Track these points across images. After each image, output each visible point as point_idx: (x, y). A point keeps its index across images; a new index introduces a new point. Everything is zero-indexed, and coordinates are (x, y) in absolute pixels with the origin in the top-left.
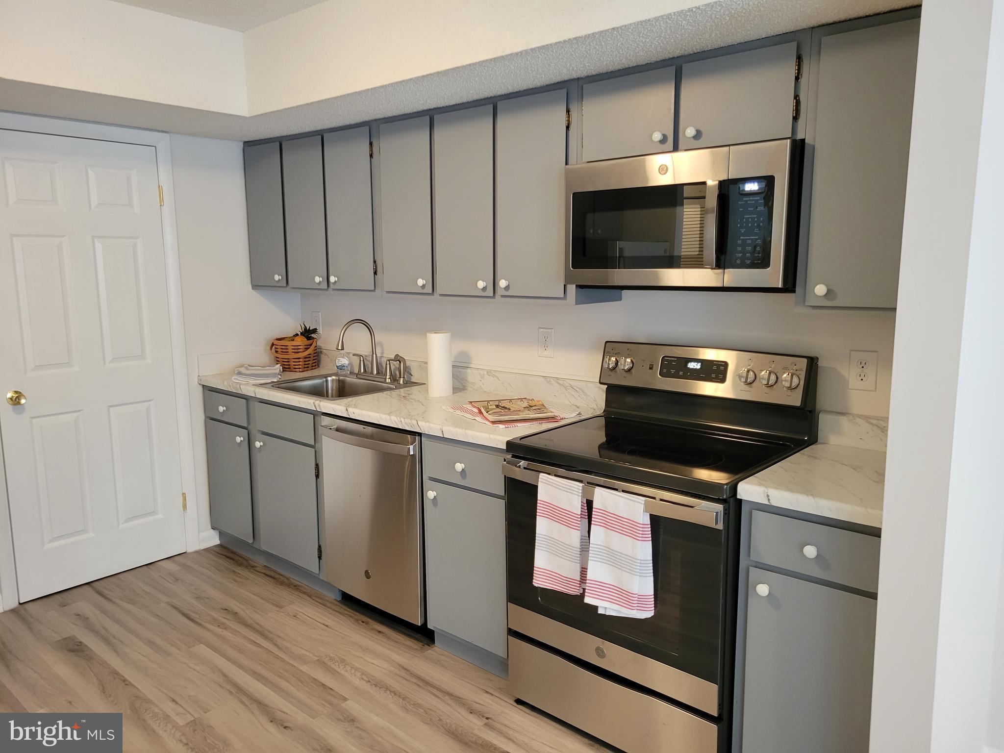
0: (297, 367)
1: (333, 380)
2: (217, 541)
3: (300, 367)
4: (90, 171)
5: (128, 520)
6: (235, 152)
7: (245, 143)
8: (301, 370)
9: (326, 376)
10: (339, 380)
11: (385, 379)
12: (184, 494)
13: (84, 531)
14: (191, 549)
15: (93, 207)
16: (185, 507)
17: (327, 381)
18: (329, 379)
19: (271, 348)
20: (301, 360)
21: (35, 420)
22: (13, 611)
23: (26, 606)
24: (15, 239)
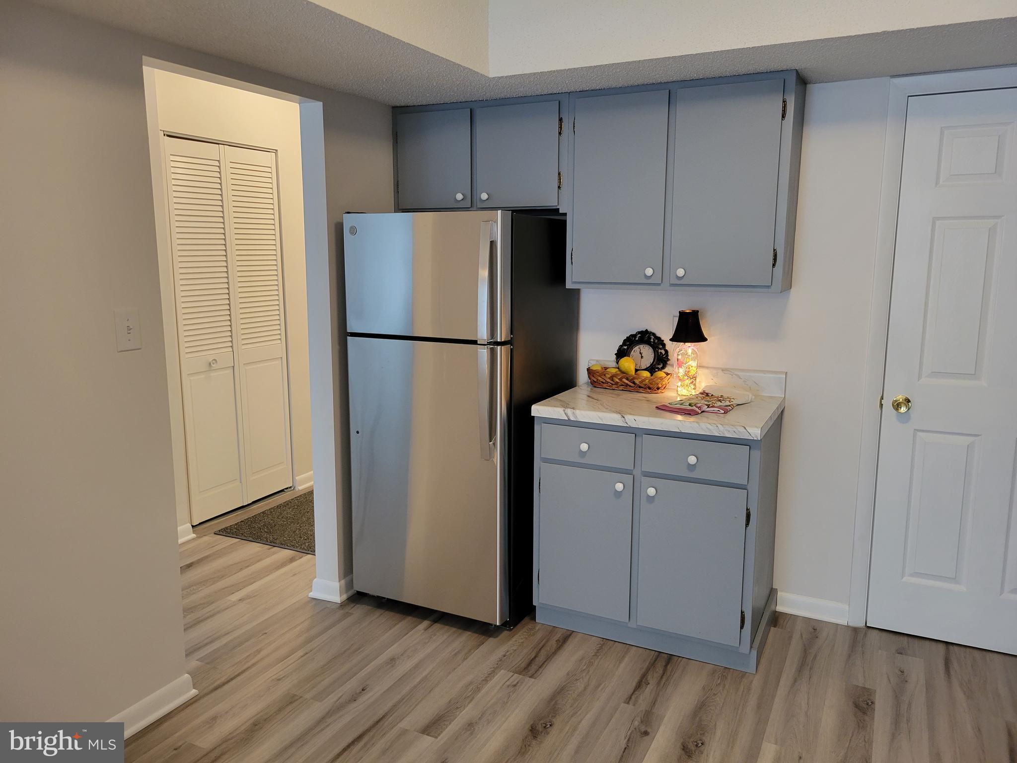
13: (954, 580)
21: (920, 434)
22: (855, 630)
23: (870, 631)
24: (938, 223)
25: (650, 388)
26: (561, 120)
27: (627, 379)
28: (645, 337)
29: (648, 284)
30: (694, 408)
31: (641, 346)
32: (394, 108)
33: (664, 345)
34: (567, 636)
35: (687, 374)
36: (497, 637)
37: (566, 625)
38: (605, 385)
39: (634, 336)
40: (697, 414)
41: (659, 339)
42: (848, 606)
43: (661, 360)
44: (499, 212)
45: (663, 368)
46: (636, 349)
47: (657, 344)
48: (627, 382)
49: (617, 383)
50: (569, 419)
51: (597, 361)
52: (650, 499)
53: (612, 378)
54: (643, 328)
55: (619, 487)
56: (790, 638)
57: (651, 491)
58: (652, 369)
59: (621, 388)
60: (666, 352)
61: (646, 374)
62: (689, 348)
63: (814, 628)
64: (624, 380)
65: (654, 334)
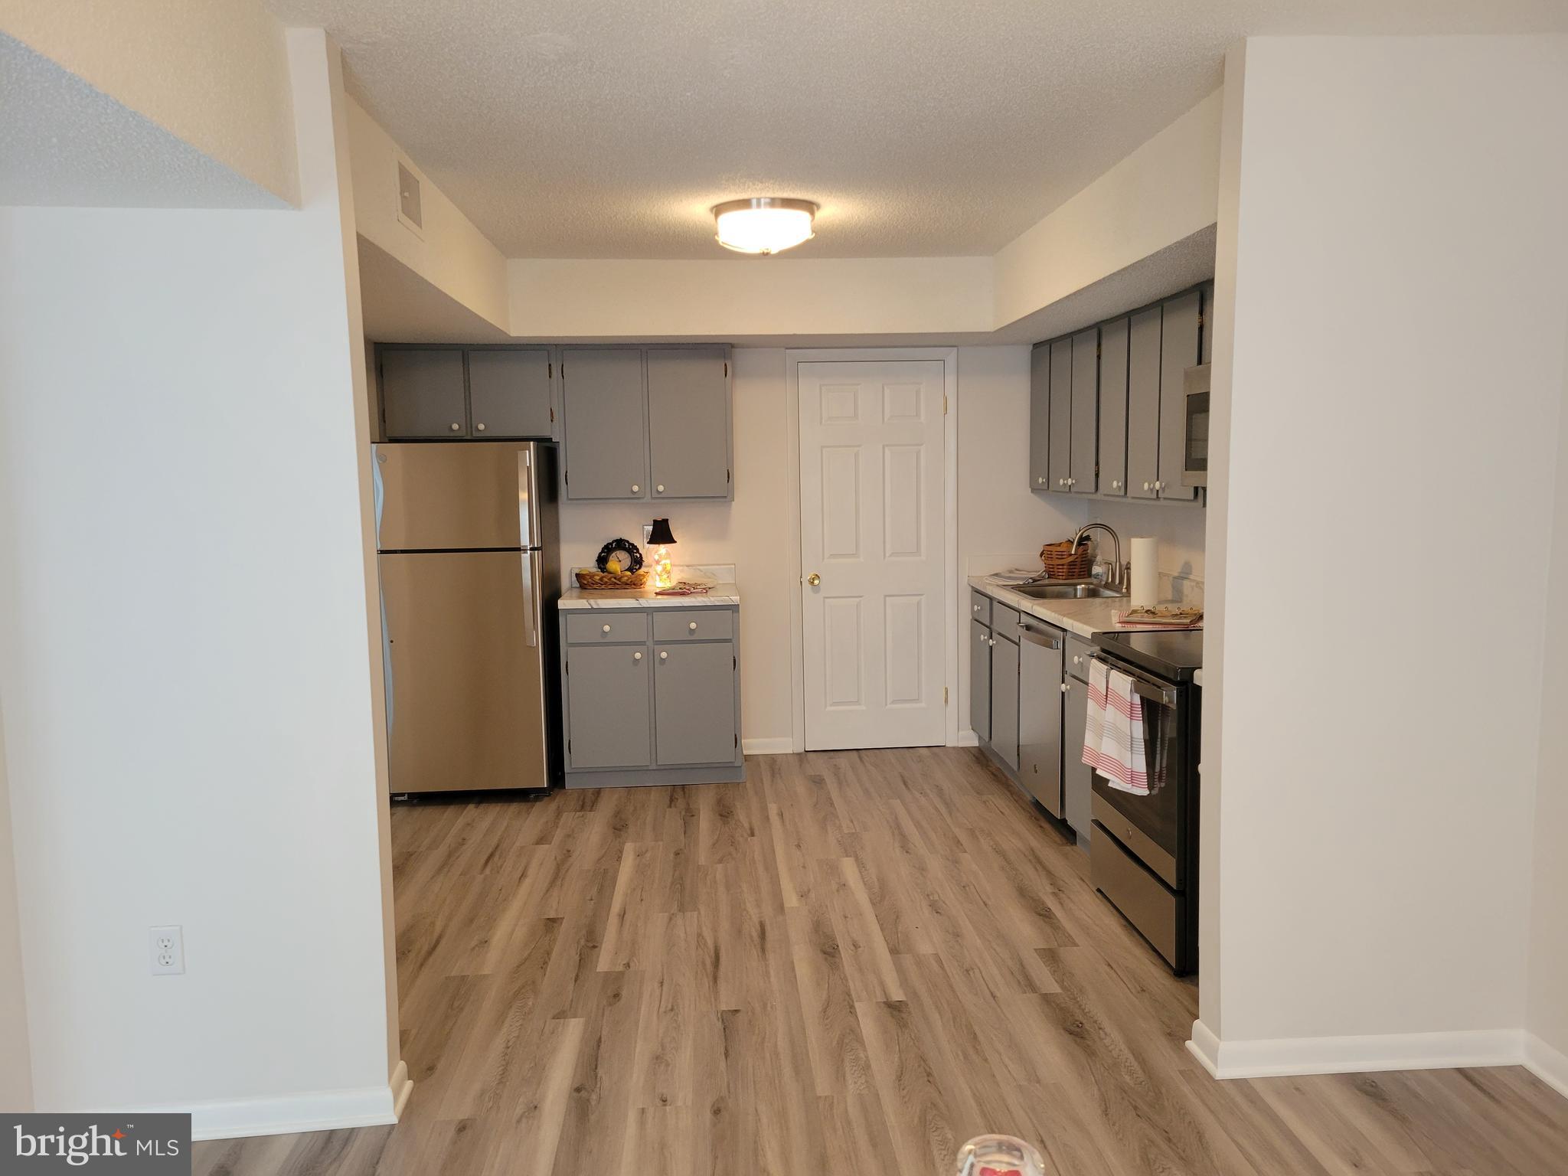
0: (1060, 574)
1: (1083, 588)
2: (976, 743)
3: (1064, 574)
4: (885, 388)
5: (893, 702)
6: (1024, 355)
7: (1035, 345)
8: (1064, 577)
9: (1076, 585)
10: (1088, 589)
11: (1122, 589)
12: (946, 689)
13: (857, 702)
14: (951, 743)
15: (886, 419)
16: (946, 701)
17: (1076, 590)
18: (1078, 587)
19: (1041, 556)
20: (1065, 567)
21: (827, 600)
22: (799, 754)
23: (808, 754)
24: (824, 450)
25: (634, 584)
26: (550, 365)
27: (615, 578)
28: (621, 544)
29: (634, 497)
30: (685, 590)
31: (618, 552)
32: (375, 343)
33: (638, 550)
34: (598, 792)
35: (664, 569)
36: (541, 801)
37: (591, 784)
38: (595, 586)
39: (611, 544)
40: (688, 594)
41: (633, 545)
42: (791, 740)
43: (637, 562)
44: (532, 443)
45: (640, 568)
46: (614, 554)
47: (631, 549)
48: (615, 580)
49: (606, 583)
50: (592, 608)
51: (580, 568)
52: (663, 660)
53: (601, 579)
54: (617, 537)
55: (638, 655)
56: (759, 765)
57: (664, 655)
58: (630, 569)
59: (610, 587)
60: (641, 555)
61: (629, 573)
62: (662, 549)
63: (772, 760)
64: (613, 579)
65: (628, 542)
